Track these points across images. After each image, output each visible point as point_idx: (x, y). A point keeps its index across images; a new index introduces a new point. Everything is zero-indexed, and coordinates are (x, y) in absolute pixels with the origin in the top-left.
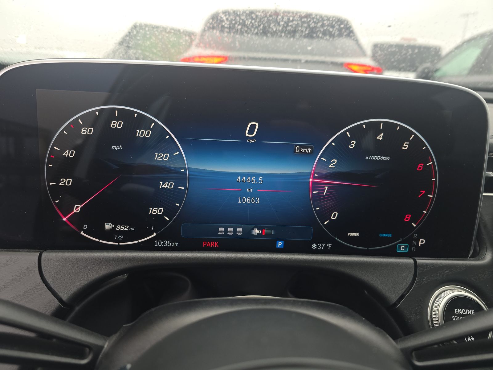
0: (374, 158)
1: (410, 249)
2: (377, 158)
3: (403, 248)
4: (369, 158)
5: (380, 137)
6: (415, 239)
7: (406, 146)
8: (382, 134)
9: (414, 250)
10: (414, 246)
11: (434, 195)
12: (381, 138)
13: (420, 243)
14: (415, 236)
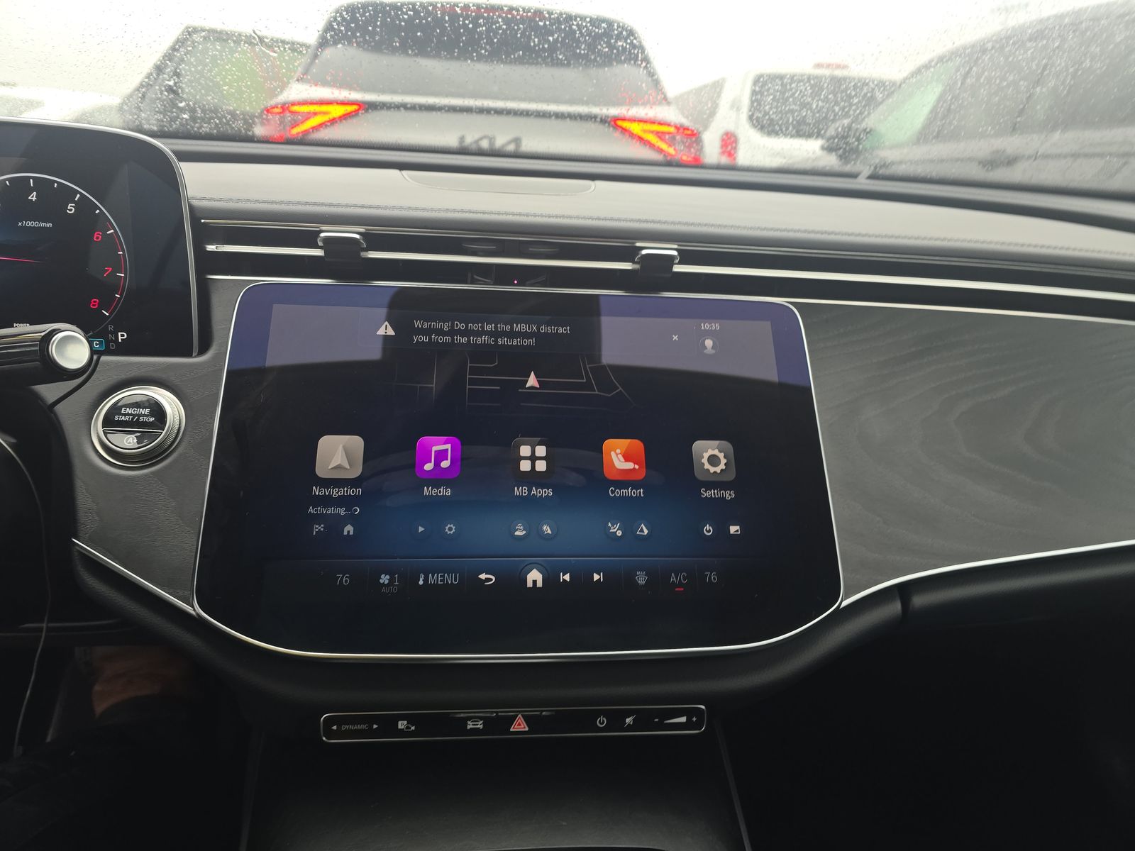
0: (30, 224)
1: (107, 345)
2: (35, 224)
3: (97, 344)
4: (22, 224)
5: (33, 197)
6: (111, 332)
7: (71, 208)
8: (35, 193)
9: (112, 346)
10: (112, 341)
11: (125, 274)
12: (34, 199)
13: (120, 338)
14: (111, 328)
